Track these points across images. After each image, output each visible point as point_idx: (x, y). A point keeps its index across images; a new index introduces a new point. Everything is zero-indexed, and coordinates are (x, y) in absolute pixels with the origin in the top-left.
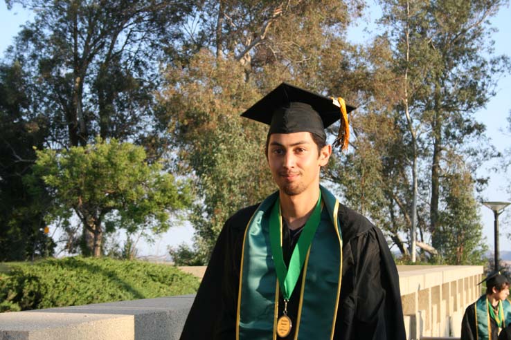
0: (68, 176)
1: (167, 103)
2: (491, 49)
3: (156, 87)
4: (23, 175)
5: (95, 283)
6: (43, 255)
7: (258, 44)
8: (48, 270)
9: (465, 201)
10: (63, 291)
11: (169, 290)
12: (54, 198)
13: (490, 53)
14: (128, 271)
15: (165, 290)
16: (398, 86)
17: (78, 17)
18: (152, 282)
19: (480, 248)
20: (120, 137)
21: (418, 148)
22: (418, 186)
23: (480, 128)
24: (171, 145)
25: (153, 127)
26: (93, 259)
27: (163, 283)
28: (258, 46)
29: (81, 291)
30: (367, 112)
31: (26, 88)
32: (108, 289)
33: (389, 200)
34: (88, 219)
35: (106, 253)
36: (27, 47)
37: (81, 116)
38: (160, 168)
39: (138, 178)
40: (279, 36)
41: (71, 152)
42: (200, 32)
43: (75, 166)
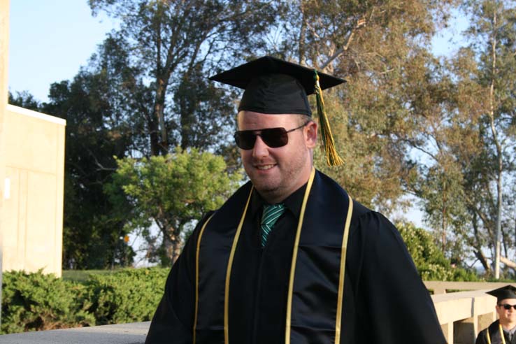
0: (148, 186)
4: (104, 183)
6: (122, 263)
7: (341, 54)
8: (123, 280)
10: (138, 302)
12: (134, 207)
16: (484, 98)
17: (162, 25)
20: (200, 147)
22: (503, 200)
28: (341, 56)
29: (156, 303)
30: (451, 125)
31: (109, 96)
33: (473, 215)
34: (167, 227)
37: (163, 125)
38: (240, 179)
39: (217, 189)
40: (362, 46)
41: (152, 161)
42: (283, 42)
43: (155, 176)
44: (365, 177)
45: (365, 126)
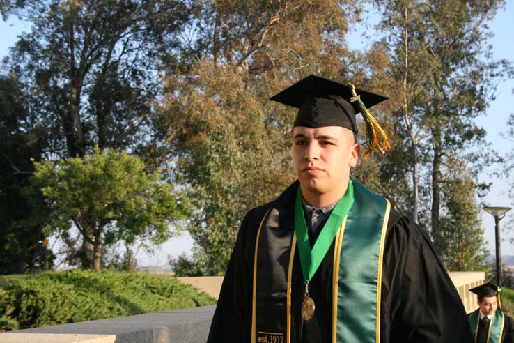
0: (66, 188)
1: (166, 112)
2: (489, 54)
3: (154, 96)
4: (22, 186)
5: (93, 296)
6: (42, 267)
7: (256, 51)
8: (45, 284)
9: (467, 207)
10: (61, 305)
11: (168, 302)
12: (53, 210)
13: (488, 57)
14: (126, 284)
15: (164, 302)
16: (397, 91)
17: (74, 27)
18: (151, 294)
19: (482, 253)
20: (118, 147)
21: (418, 153)
22: (419, 192)
23: (481, 133)
25: (152, 136)
26: (92, 272)
27: (162, 295)
28: (256, 53)
29: (79, 305)
31: (23, 99)
32: (106, 302)
34: (87, 229)
35: (107, 265)
36: (23, 58)
37: (79, 126)
38: (159, 178)
39: (135, 188)
40: (277, 43)
41: (69, 163)
42: (197, 40)
43: (73, 178)
44: (283, 172)
45: (282, 122)
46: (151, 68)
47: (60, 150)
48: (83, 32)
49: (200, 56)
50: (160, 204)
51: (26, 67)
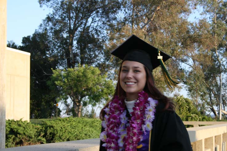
0: (66, 81)
1: (110, 49)
3: (105, 41)
4: (47, 80)
5: (78, 129)
6: (55, 116)
7: (150, 22)
8: (58, 123)
10: (65, 132)
14: (93, 124)
16: (213, 40)
17: (71, 11)
20: (89, 64)
21: (222, 68)
22: (222, 85)
24: (112, 67)
25: (104, 59)
26: (77, 118)
29: (72, 133)
30: (199, 53)
31: (48, 42)
32: (84, 132)
33: (209, 92)
34: (75, 100)
35: (83, 115)
36: (49, 24)
37: (72, 55)
38: (106, 78)
39: (96, 82)
40: (159, 18)
41: (68, 71)
42: (124, 17)
43: (70, 77)
46: (104, 29)
47: (64, 65)
48: (75, 13)
49: (125, 24)
50: (107, 89)
51: (49, 28)
